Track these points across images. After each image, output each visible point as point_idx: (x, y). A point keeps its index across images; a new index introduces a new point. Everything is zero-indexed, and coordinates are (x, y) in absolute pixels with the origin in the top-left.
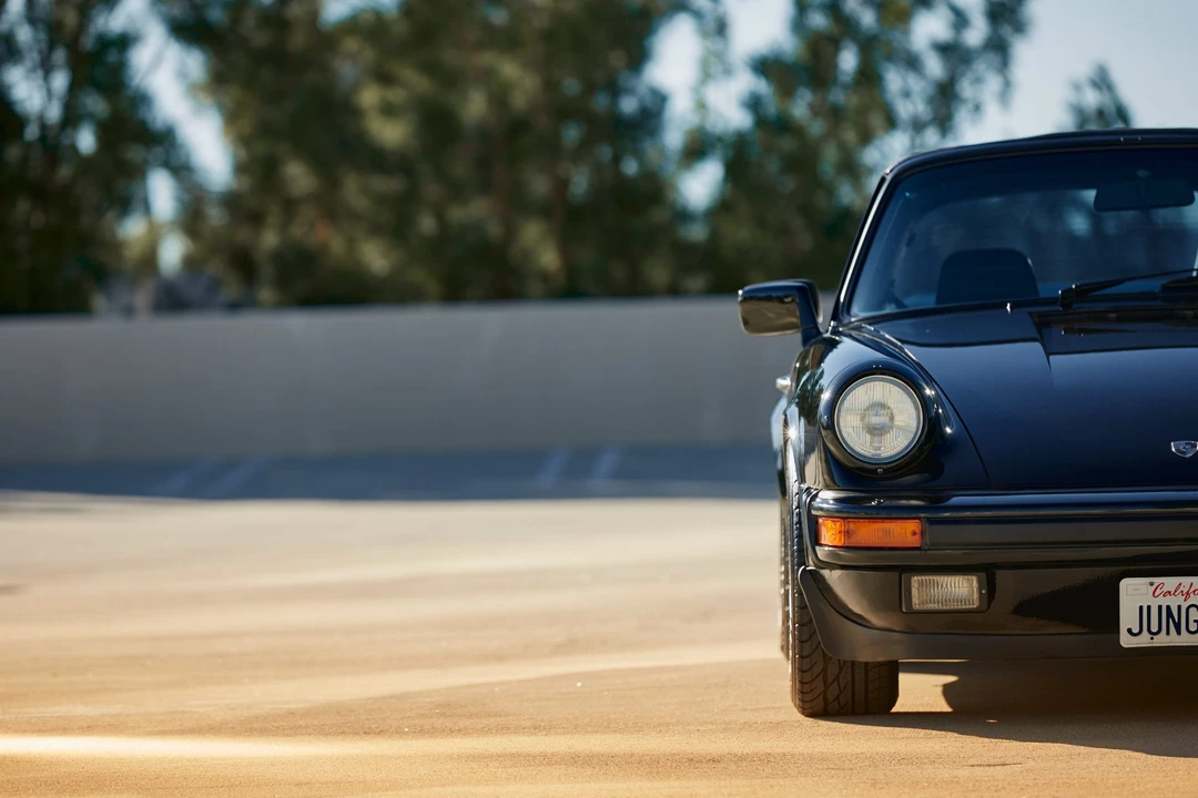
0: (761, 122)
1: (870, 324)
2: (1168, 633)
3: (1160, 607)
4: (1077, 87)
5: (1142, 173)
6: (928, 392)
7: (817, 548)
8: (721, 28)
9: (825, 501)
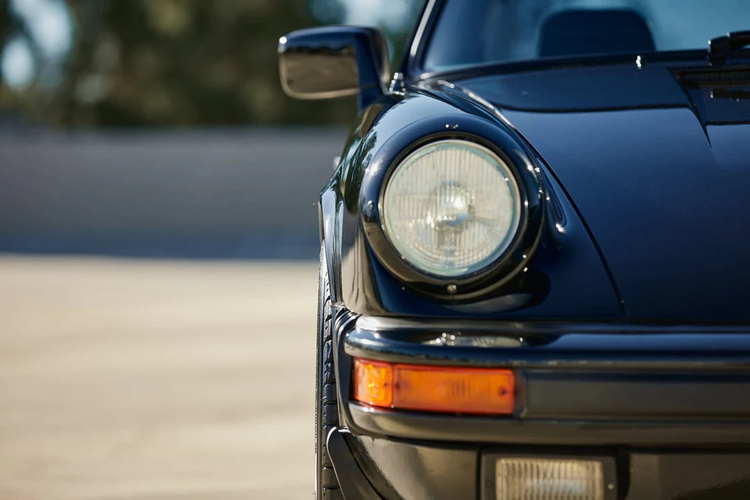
1: (450, 81)
7: (352, 407)
9: (367, 334)
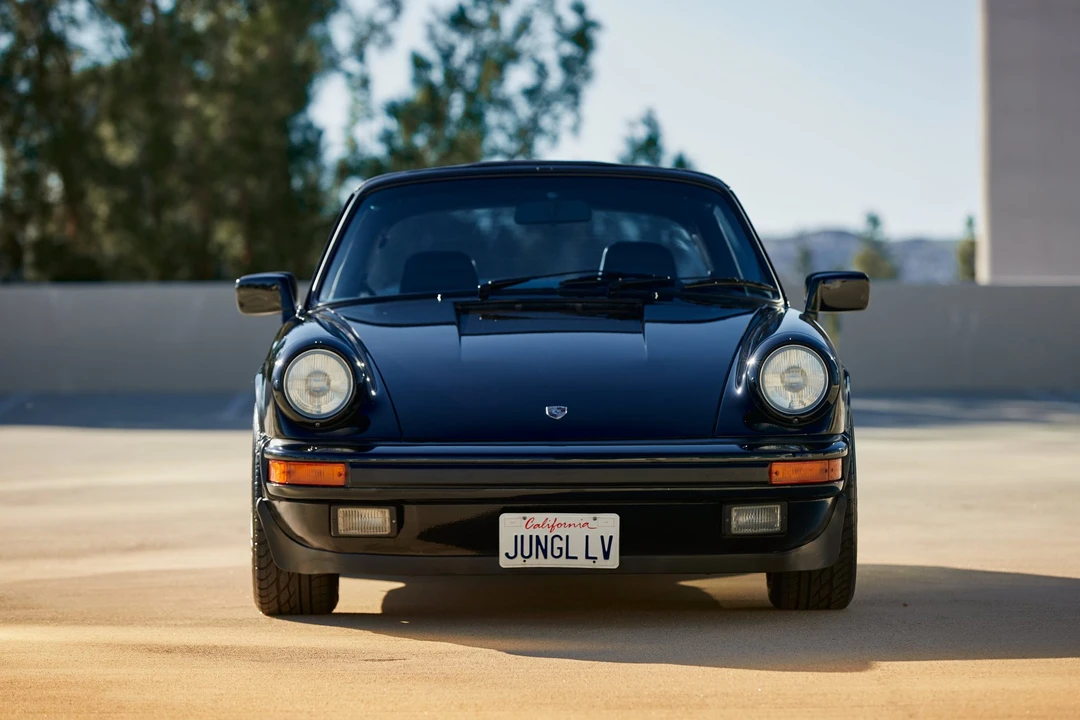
0: (393, 152)
1: (332, 308)
2: (537, 557)
3: (531, 537)
4: (632, 124)
5: (551, 195)
6: (360, 364)
7: (268, 484)
8: (365, 83)
9: (276, 448)
